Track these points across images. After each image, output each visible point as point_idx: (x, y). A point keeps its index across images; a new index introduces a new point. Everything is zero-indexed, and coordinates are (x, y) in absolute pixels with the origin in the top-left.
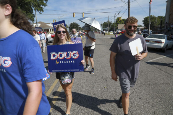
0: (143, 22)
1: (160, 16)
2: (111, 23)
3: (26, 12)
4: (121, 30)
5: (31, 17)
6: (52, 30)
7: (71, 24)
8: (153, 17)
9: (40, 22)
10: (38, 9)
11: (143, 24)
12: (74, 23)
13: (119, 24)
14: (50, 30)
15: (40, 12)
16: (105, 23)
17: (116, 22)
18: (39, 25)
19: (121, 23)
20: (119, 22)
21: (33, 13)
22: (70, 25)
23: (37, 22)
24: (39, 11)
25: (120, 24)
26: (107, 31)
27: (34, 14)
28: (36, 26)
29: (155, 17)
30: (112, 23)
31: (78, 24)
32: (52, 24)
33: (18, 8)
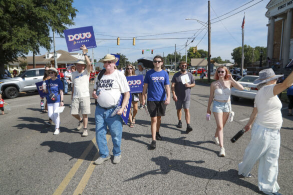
0: (232, 55)
1: (259, 47)
2: (180, 56)
3: (37, 33)
4: (196, 67)
5: (45, 42)
8: (248, 49)
9: (59, 52)
10: (58, 29)
11: (233, 59)
13: (192, 58)
15: (61, 34)
16: (169, 55)
17: (189, 54)
18: (59, 55)
19: (196, 56)
20: (193, 55)
21: (48, 35)
23: (56, 50)
24: (59, 33)
25: (195, 58)
26: (173, 68)
27: (50, 38)
28: (53, 57)
29: (251, 48)
30: (182, 56)
31: (124, 56)
32: (80, 55)
33: (24, 26)
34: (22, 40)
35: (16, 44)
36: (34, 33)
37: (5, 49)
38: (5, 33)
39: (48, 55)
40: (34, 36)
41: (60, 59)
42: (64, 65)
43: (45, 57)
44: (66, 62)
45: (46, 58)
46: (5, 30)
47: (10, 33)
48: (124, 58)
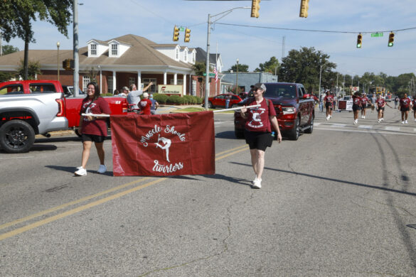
6: (180, 77)
7: (292, 53)
9: (124, 40)
12: (306, 52)
14: (170, 77)
18: (123, 49)
22: (284, 60)
28: (106, 54)
31: (325, 56)
32: (182, 49)
39: (94, 47)
41: (124, 59)
42: (135, 76)
43: (86, 54)
44: (139, 69)
45: (90, 55)
48: (324, 62)
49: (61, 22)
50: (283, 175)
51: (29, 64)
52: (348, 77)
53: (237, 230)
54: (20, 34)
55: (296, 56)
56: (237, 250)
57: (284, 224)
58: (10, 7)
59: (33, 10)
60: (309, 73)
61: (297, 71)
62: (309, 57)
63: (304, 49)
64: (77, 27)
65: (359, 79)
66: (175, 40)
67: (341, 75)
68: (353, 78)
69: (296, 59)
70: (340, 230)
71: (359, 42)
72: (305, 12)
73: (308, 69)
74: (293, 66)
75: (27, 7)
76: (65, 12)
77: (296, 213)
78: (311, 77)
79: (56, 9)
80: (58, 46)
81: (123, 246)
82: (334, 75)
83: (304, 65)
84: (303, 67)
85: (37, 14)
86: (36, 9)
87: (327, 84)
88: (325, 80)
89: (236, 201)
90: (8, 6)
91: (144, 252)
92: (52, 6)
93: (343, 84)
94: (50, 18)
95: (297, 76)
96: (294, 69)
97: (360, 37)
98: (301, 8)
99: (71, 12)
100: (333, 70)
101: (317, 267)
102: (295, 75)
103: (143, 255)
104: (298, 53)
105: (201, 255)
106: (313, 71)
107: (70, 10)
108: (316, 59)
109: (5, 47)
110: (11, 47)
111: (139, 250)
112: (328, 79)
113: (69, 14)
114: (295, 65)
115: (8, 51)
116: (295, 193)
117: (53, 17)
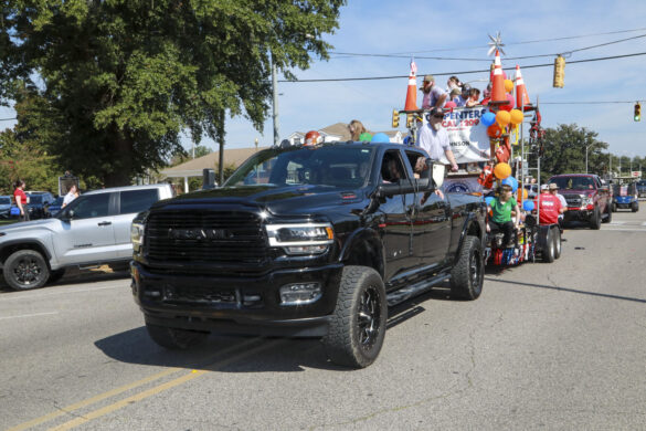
3: (194, 69)
12: (566, 130)
31: (591, 134)
33: (162, 51)
34: (148, 95)
35: (131, 109)
36: (184, 70)
37: (101, 125)
38: (107, 78)
39: (297, 141)
40: (184, 79)
46: (109, 69)
47: (120, 74)
48: (590, 142)
49: (257, 117)
50: (540, 290)
51: (224, 166)
52: (624, 160)
53: (484, 361)
54: (211, 133)
55: (553, 136)
56: (484, 387)
57: (543, 353)
58: (200, 104)
59: (222, 107)
60: (572, 157)
61: (554, 155)
62: (570, 137)
63: (563, 127)
64: (277, 119)
65: (640, 161)
66: (395, 127)
67: (615, 158)
68: (631, 161)
69: (552, 139)
70: (621, 360)
71: (637, 113)
72: (560, 81)
73: (569, 151)
74: (548, 149)
75: (215, 103)
76: (263, 105)
77: (560, 339)
78: (574, 162)
79: (252, 101)
80: (256, 144)
81: (343, 381)
82: (605, 158)
83: (564, 146)
84: (562, 150)
85: (227, 111)
86: (225, 105)
87: (597, 170)
88: (592, 165)
89: (480, 325)
90: (197, 103)
91: (367, 388)
92: (248, 98)
93: (619, 168)
94: (244, 112)
95: (555, 162)
96: (550, 153)
97: (637, 107)
98: (555, 76)
99: (268, 103)
100: (603, 151)
101: (591, 407)
102: (551, 160)
103: (367, 392)
104: (554, 132)
105: (439, 393)
106: (577, 153)
107: (267, 101)
108: (579, 138)
109: (197, 149)
110: (204, 148)
111: (362, 386)
112: (597, 163)
113: (267, 107)
114: (552, 148)
115: (202, 153)
116: (557, 313)
117: (249, 111)
